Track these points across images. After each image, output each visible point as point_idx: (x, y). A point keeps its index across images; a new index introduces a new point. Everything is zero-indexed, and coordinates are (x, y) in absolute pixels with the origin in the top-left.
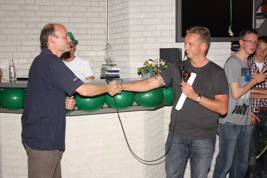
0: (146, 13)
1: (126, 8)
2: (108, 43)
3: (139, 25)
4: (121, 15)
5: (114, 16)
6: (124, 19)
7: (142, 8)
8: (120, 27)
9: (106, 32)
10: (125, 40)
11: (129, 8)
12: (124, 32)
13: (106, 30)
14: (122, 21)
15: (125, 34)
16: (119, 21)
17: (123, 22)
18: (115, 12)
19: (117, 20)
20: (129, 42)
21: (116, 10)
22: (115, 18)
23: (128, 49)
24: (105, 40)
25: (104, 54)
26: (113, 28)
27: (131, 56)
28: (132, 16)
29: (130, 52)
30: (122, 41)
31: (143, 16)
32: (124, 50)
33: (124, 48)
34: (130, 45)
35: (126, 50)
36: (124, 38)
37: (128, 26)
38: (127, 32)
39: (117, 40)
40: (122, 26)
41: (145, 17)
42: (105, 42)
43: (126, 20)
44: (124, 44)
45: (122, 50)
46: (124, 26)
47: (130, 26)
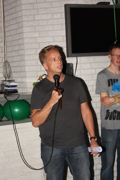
0: (39, 32)
1: (20, 28)
2: (6, 60)
3: (33, 43)
4: (17, 34)
5: (10, 36)
6: (20, 38)
7: (35, 28)
8: (16, 45)
9: (3, 50)
10: (21, 57)
11: (24, 28)
12: (20, 50)
13: (3, 48)
14: (17, 40)
15: (21, 52)
16: (15, 40)
17: (19, 41)
18: (11, 32)
19: (13, 39)
20: (25, 59)
21: (12, 30)
22: (11, 37)
23: (24, 65)
24: (3, 58)
25: (2, 70)
26: (10, 46)
27: (27, 71)
28: (27, 36)
29: (26, 68)
30: (18, 58)
31: (37, 35)
32: (21, 66)
33: (20, 65)
34: (26, 62)
35: (23, 66)
36: (20, 56)
37: (23, 44)
38: (22, 50)
39: (14, 57)
40: (18, 45)
41: (38, 36)
42: (3, 60)
43: (21, 39)
44: (21, 61)
45: (19, 66)
46: (20, 45)
47: (25, 45)
